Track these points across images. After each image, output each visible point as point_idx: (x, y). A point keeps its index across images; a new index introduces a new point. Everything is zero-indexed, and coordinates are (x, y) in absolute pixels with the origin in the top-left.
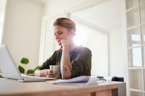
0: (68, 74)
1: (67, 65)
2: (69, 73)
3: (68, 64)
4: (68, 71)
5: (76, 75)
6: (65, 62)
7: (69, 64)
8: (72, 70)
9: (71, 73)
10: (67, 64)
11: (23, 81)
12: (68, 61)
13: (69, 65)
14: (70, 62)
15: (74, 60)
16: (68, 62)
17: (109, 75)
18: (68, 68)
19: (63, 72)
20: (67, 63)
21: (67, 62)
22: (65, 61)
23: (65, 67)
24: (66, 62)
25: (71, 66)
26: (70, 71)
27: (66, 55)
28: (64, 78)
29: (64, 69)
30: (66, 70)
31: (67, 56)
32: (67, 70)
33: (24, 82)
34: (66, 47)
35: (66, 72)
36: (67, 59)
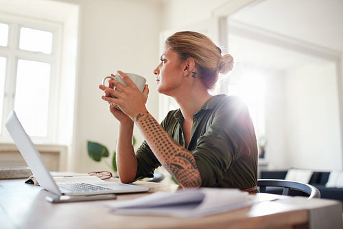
0: (190, 173)
1: (173, 157)
2: (190, 170)
3: (172, 151)
4: (186, 167)
6: (164, 153)
7: (176, 149)
10: (172, 154)
12: (168, 146)
13: (178, 153)
16: (170, 148)
18: (182, 161)
20: (170, 151)
21: (168, 148)
22: (162, 150)
23: (173, 162)
24: (167, 151)
25: (184, 152)
26: (190, 165)
27: (152, 136)
29: (174, 167)
30: (180, 167)
32: (183, 166)
33: (54, 202)
34: (140, 119)
35: (183, 170)
36: (164, 142)
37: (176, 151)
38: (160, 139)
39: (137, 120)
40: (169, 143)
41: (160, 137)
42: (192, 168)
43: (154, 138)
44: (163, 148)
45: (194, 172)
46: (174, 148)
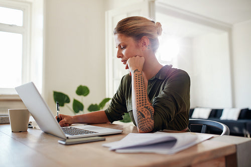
0: (148, 122)
1: (143, 107)
2: (149, 120)
3: (144, 104)
4: (146, 118)
5: (163, 122)
6: (139, 102)
8: (155, 114)
9: (153, 121)
10: (143, 105)
11: (64, 143)
12: (144, 99)
13: (147, 106)
14: (147, 101)
15: (156, 96)
16: (144, 101)
17: (234, 106)
18: (146, 112)
19: (138, 120)
20: (143, 103)
21: (142, 100)
22: (139, 99)
23: (140, 111)
24: (141, 102)
25: (151, 107)
26: (150, 116)
27: (138, 87)
28: (141, 131)
29: (140, 114)
30: (143, 116)
31: (141, 90)
32: (145, 115)
33: (66, 145)
34: (136, 73)
35: (144, 119)
36: (142, 95)
37: (146, 104)
38: (141, 92)
39: (134, 72)
40: (145, 98)
41: (142, 91)
42: (150, 119)
43: (138, 90)
44: (140, 98)
45: (150, 121)
46: (146, 102)
